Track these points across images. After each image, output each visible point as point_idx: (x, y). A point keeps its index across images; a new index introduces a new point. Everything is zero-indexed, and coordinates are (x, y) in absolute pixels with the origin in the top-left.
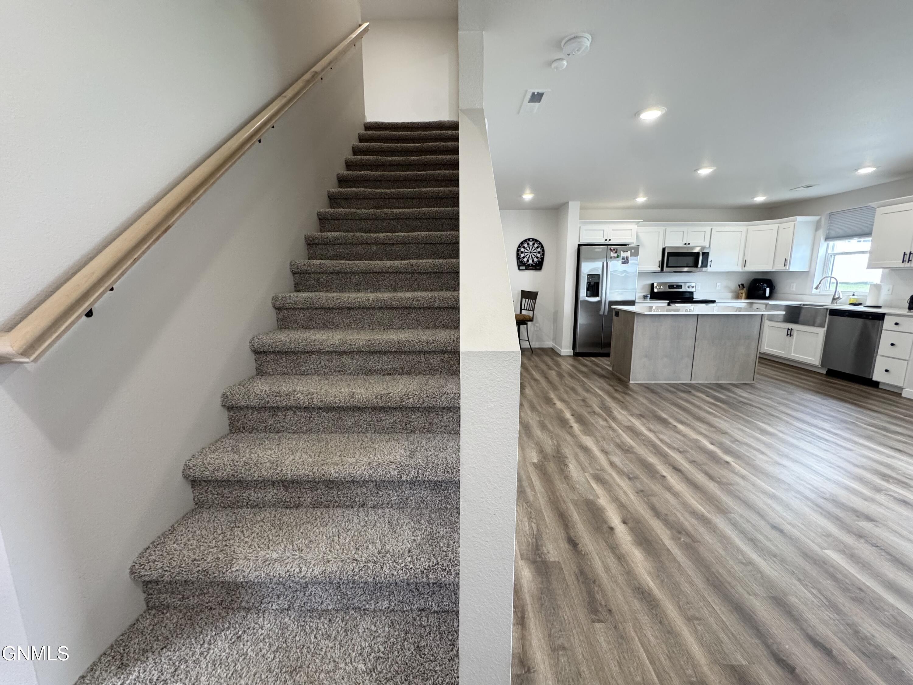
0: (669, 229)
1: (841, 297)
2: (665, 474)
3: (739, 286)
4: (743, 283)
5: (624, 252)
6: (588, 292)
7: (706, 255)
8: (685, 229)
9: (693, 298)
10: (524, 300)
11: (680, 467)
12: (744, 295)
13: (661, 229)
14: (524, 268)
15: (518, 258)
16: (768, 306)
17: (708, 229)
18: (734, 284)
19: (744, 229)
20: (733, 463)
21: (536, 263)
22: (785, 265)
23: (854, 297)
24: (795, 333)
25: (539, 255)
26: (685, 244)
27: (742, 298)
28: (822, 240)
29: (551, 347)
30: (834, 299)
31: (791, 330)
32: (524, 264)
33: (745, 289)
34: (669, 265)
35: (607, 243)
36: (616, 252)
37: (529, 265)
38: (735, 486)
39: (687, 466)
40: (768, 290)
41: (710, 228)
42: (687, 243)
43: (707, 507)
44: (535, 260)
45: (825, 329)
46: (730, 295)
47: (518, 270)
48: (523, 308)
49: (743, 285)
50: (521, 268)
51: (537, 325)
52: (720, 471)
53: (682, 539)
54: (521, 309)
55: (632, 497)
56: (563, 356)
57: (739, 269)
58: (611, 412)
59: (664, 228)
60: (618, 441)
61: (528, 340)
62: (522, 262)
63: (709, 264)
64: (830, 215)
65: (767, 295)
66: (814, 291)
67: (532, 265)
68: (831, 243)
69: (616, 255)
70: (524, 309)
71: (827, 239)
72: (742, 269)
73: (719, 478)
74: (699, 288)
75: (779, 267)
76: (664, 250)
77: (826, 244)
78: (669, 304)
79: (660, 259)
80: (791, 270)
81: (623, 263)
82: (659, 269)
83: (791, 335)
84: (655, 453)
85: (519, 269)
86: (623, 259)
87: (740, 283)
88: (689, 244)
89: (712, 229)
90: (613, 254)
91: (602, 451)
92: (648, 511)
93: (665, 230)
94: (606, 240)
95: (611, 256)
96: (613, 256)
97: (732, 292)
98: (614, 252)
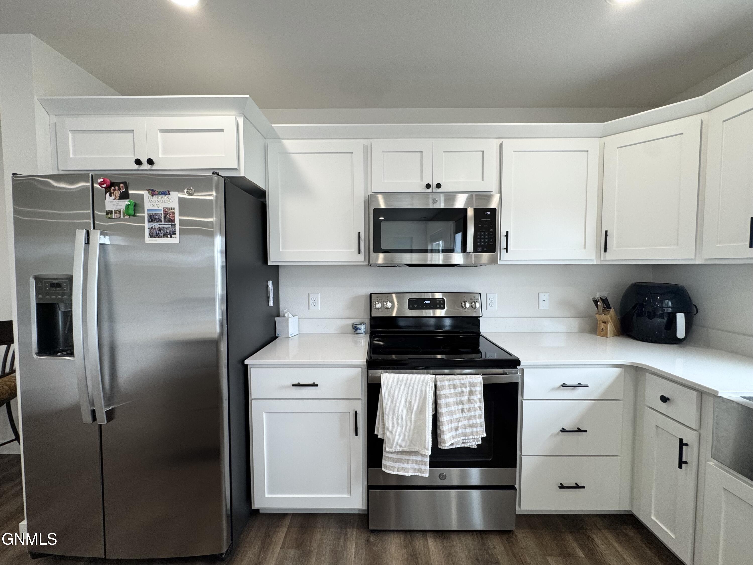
0: (380, 145)
3: (596, 302)
4: (605, 294)
7: (486, 216)
8: (425, 145)
12: (610, 327)
13: (357, 145)
18: (580, 299)
19: (593, 144)
26: (428, 186)
27: (605, 336)
33: (612, 311)
35: (143, 170)
36: (124, 196)
40: (681, 318)
41: (495, 143)
42: (433, 183)
49: (605, 301)
57: (592, 258)
59: (365, 142)
63: (501, 242)
65: (681, 333)
69: (123, 204)
72: (599, 256)
76: (369, 202)
79: (361, 229)
87: (598, 296)
88: (439, 186)
89: (501, 146)
93: (367, 151)
94: (138, 162)
95: (108, 208)
96: (113, 208)
97: (579, 315)
98: (118, 193)
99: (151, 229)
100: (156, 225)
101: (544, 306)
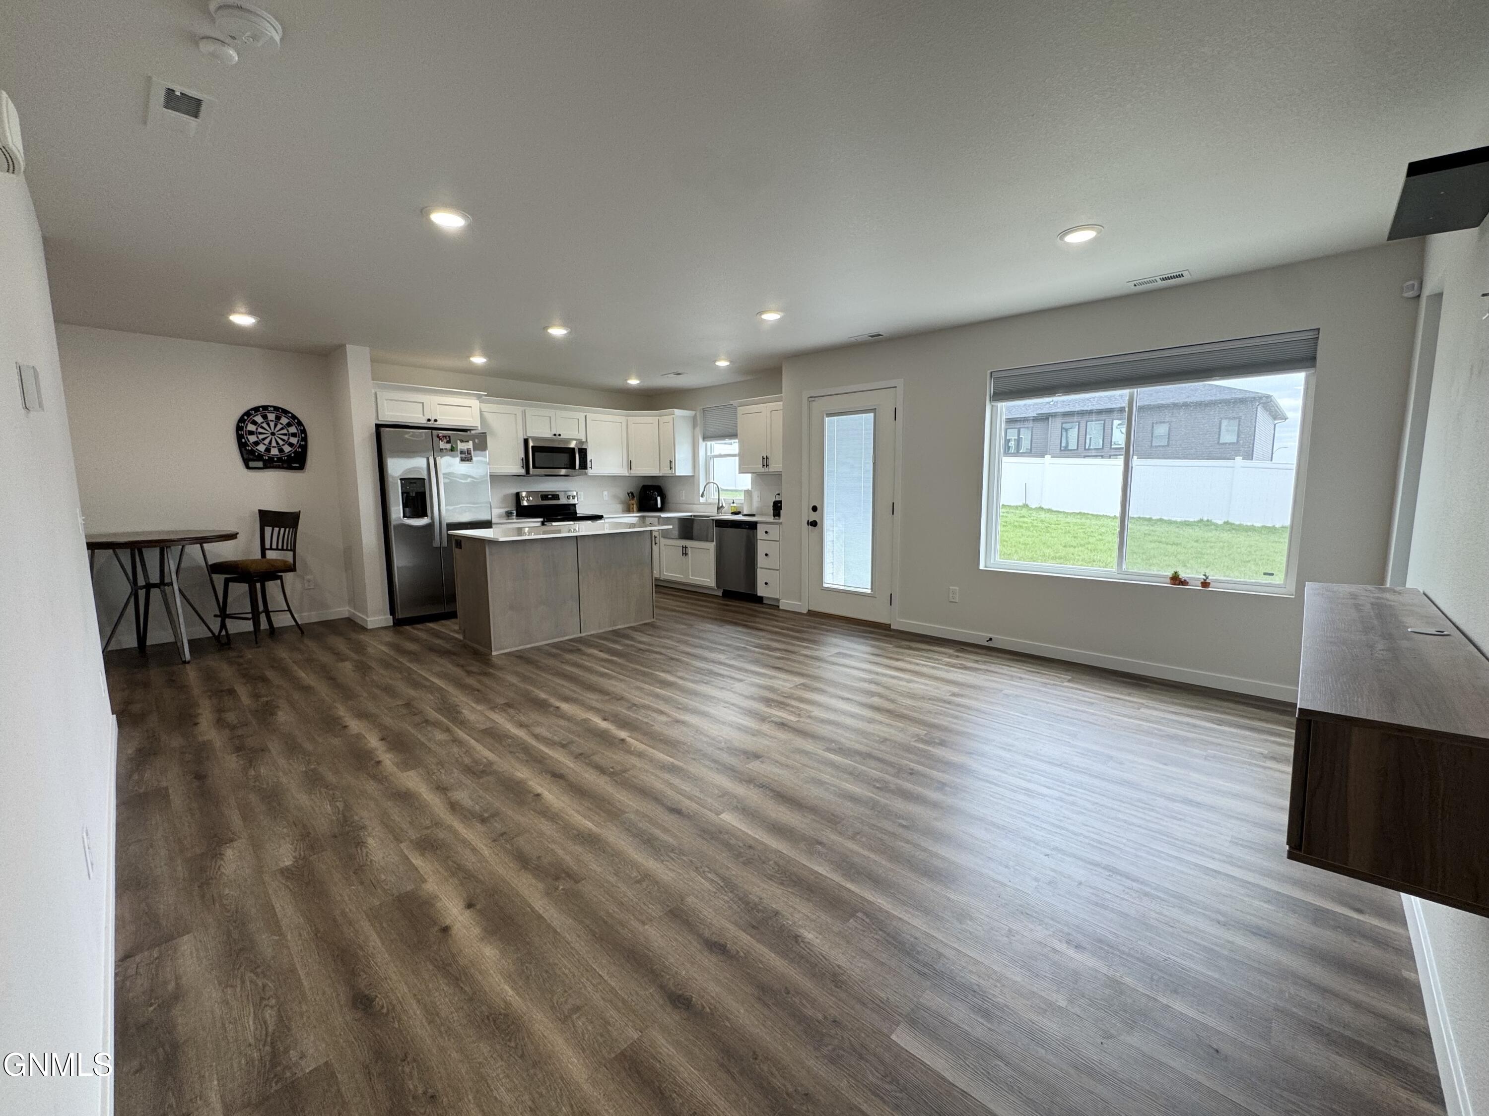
0: (530, 412)
1: (724, 505)
2: (539, 790)
3: (628, 494)
4: (633, 491)
5: (462, 441)
6: (407, 509)
7: (583, 452)
8: (551, 412)
9: (576, 514)
10: (268, 530)
11: (562, 772)
12: (635, 507)
13: (518, 410)
14: (260, 464)
15: (242, 445)
16: (661, 520)
17: (582, 415)
18: (622, 493)
19: (623, 419)
20: (629, 739)
21: (289, 456)
22: (671, 468)
23: (735, 505)
24: (689, 551)
25: (294, 440)
26: (555, 435)
27: (633, 511)
28: (701, 440)
29: (346, 615)
30: (719, 508)
31: (686, 547)
32: (260, 457)
33: (635, 499)
34: (537, 465)
35: (431, 424)
36: (448, 442)
37: (271, 459)
38: (631, 772)
39: (572, 765)
40: (659, 499)
42: (557, 434)
43: (596, 818)
44: (287, 449)
45: (714, 543)
46: (619, 507)
47: (246, 470)
48: (267, 546)
49: (632, 493)
50: (251, 464)
51: (308, 577)
52: (614, 757)
53: (561, 887)
54: (263, 550)
55: (486, 852)
56: (371, 630)
57: (625, 472)
58: (458, 712)
59: (521, 408)
60: (467, 760)
61: (289, 610)
62: (252, 452)
63: (589, 463)
64: (704, 410)
65: (659, 506)
66: (702, 500)
67: (280, 459)
68: (709, 443)
69: (448, 446)
70: (271, 549)
71: (705, 438)
72: (628, 472)
73: (612, 768)
74: (582, 499)
75: (665, 471)
76: (526, 442)
77: (704, 444)
78: (543, 524)
79: (522, 455)
80: (677, 474)
81: (462, 460)
82: (523, 471)
83: (686, 554)
84: (527, 761)
85: (248, 467)
86: (462, 453)
87: (629, 491)
88: (560, 435)
89: (586, 417)
90: (443, 445)
91: (438, 788)
92: (511, 865)
93: (524, 413)
94: (429, 420)
95: (441, 447)
96: (444, 448)
97: (622, 503)
98: (445, 441)
99: (461, 458)
100: (463, 456)
101: (606, 498)
